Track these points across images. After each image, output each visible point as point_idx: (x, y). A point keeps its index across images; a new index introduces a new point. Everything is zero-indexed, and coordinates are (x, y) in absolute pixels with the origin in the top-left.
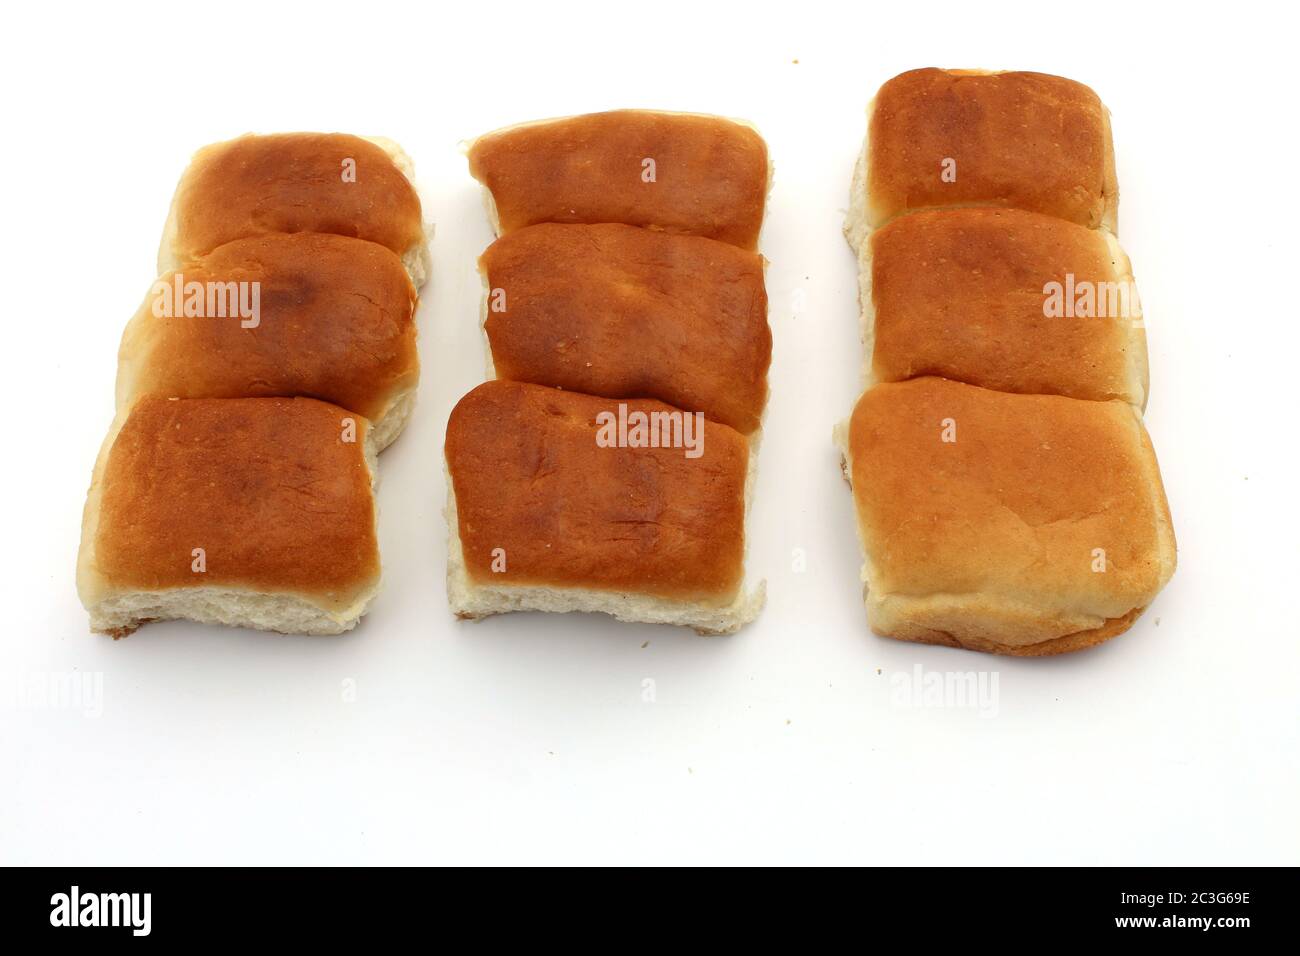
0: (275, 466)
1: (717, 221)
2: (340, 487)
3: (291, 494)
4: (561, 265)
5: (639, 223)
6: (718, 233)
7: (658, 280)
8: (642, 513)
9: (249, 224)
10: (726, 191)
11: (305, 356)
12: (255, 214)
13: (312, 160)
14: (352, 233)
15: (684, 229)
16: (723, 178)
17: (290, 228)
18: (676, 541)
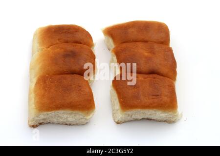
0: (73, 86)
1: (162, 41)
2: (87, 90)
3: (78, 91)
4: (132, 50)
5: (146, 42)
6: (162, 43)
7: (152, 52)
8: (158, 94)
9: (58, 41)
10: (163, 35)
11: (76, 65)
12: (59, 40)
13: (69, 29)
14: (81, 43)
15: (155, 42)
16: (162, 32)
17: (67, 42)
18: (165, 99)
